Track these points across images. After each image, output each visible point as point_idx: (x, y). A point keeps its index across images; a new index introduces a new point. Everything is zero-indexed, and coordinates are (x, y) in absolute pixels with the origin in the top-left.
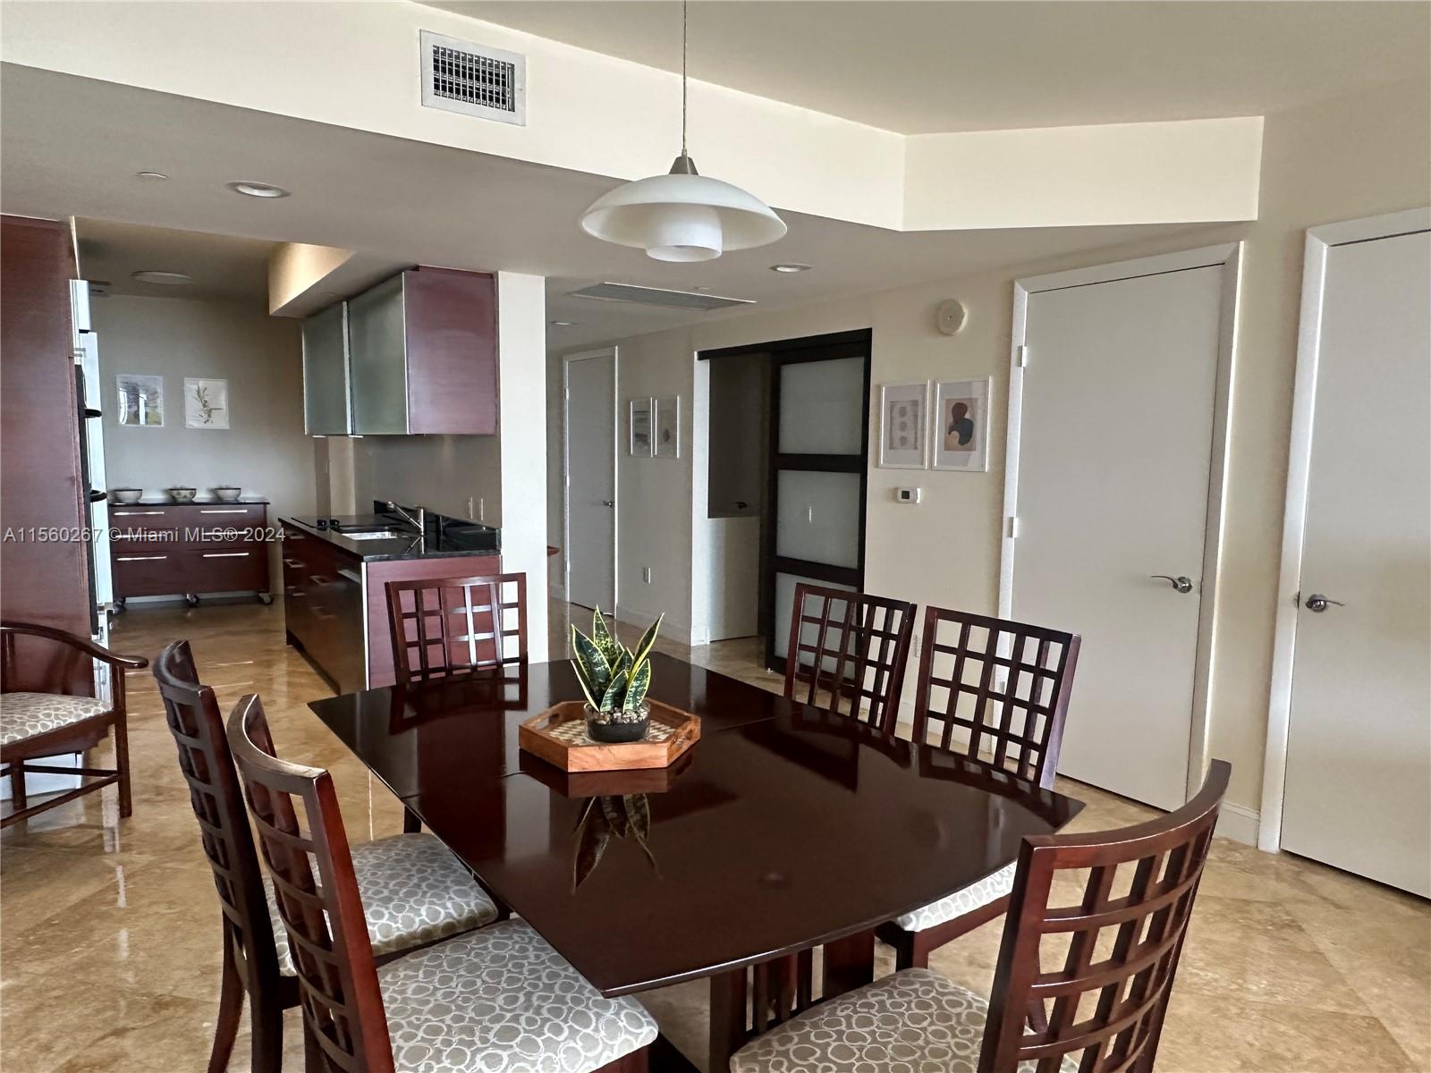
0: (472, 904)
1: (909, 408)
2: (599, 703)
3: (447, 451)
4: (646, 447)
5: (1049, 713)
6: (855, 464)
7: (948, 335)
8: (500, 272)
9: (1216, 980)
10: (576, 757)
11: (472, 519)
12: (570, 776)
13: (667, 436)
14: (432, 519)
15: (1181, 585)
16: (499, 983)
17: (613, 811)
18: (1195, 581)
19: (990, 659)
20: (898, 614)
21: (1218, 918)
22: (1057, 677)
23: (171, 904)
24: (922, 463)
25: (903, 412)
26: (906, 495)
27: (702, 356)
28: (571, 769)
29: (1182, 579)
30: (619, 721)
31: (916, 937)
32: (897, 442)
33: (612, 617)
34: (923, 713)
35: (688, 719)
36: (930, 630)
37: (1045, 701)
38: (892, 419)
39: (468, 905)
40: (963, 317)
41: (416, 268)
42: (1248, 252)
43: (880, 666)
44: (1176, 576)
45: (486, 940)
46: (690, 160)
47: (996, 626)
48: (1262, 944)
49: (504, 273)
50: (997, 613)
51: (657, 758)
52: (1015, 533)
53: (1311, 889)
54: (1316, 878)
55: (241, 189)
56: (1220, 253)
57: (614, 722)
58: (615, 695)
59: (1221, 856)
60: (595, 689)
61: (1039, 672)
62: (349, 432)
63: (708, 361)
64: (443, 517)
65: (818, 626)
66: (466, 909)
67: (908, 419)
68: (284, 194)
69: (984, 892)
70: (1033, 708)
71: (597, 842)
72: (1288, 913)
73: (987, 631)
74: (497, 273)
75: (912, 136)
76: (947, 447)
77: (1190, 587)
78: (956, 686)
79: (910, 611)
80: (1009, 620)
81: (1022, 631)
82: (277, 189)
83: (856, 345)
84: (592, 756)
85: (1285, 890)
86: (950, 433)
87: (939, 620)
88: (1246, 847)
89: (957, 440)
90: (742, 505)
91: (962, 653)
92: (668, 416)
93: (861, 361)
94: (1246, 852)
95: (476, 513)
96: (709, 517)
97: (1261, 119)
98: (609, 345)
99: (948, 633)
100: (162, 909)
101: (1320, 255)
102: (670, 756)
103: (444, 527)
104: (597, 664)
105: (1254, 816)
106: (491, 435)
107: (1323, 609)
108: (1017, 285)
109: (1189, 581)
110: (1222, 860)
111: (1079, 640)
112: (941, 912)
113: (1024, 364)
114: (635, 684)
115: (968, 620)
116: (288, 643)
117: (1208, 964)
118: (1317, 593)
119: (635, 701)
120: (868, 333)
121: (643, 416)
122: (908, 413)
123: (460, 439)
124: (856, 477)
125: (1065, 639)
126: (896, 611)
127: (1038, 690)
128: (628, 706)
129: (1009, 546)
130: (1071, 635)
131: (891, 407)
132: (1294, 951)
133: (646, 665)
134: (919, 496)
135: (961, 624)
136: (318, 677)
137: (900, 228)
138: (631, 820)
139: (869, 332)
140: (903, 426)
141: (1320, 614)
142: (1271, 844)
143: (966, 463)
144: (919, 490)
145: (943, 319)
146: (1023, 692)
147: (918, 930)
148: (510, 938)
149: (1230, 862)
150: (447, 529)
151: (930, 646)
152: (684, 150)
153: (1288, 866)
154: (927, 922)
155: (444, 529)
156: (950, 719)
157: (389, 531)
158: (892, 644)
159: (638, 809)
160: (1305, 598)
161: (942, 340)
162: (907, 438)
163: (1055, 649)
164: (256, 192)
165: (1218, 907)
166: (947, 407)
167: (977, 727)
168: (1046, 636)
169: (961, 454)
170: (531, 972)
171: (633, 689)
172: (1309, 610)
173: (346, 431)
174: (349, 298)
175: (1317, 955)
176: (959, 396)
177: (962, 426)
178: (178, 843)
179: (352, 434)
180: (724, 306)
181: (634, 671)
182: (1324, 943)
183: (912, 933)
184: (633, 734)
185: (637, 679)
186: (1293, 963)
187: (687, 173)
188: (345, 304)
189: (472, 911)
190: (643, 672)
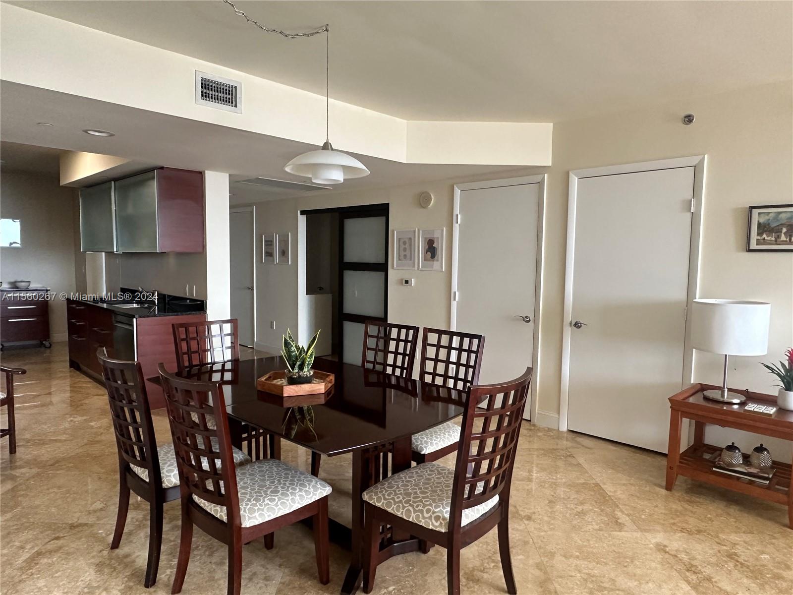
0: (241, 456)
1: (407, 241)
2: (293, 369)
3: (172, 261)
4: (271, 258)
5: (474, 367)
6: (382, 267)
7: (424, 208)
8: (206, 171)
9: (541, 476)
10: (287, 390)
11: (188, 296)
12: (284, 399)
13: (284, 253)
14: (162, 297)
15: (526, 320)
16: (265, 478)
17: (299, 415)
18: (532, 319)
19: (450, 348)
20: (411, 332)
21: (543, 456)
22: (476, 352)
23: (59, 487)
24: (414, 267)
25: (405, 243)
26: (407, 282)
27: (302, 213)
28: (285, 395)
29: (526, 317)
30: (302, 375)
31: (426, 457)
32: (402, 257)
33: (253, 348)
34: (423, 373)
35: (329, 375)
36: (425, 338)
37: (472, 363)
38: (399, 246)
39: (240, 457)
40: (431, 200)
41: (162, 168)
42: (549, 178)
43: (404, 354)
44: (524, 316)
45: (254, 466)
46: (330, 143)
47: (452, 334)
48: (560, 463)
49: (209, 172)
50: (450, 329)
51: (319, 389)
52: (457, 299)
53: (578, 443)
54: (580, 439)
55: (89, 132)
56: (537, 178)
57: (300, 376)
58: (300, 365)
59: (545, 434)
60: (291, 363)
61: (469, 351)
62: (115, 250)
63: (305, 215)
64: (167, 295)
65: (376, 339)
66: (239, 458)
67: (407, 246)
68: (111, 135)
69: (451, 439)
70: (467, 366)
71: (292, 429)
72: (569, 452)
73: (448, 336)
74: (204, 172)
75: (411, 121)
76: (426, 260)
77: (530, 321)
78: (436, 360)
79: (416, 330)
80: (455, 331)
81: (462, 336)
82: (107, 132)
83: (382, 211)
84: (294, 390)
85: (569, 444)
86: (427, 253)
87: (429, 333)
88: (555, 430)
89: (430, 256)
90: (321, 289)
91: (438, 346)
92: (284, 242)
93: (384, 219)
94: (554, 432)
95: (190, 292)
96: (307, 294)
97: (552, 124)
98: (251, 205)
99: (433, 338)
100: (55, 490)
101: (574, 181)
102: (325, 389)
103: (168, 301)
104: (292, 352)
105: (557, 416)
106: (200, 253)
107: (580, 327)
108: (455, 187)
109: (529, 317)
110: (545, 435)
111: (484, 337)
112: (435, 446)
113: (459, 223)
114: (308, 360)
115: (440, 332)
116: (71, 367)
117: (538, 471)
118: (578, 321)
119: (308, 367)
120: (386, 206)
121: (269, 243)
122: (407, 244)
123: (180, 254)
124: (382, 274)
125: (479, 337)
126: (410, 331)
127: (469, 359)
128: (305, 370)
129: (454, 305)
130: (481, 336)
131: (399, 240)
132: (571, 464)
133: (313, 352)
134: (413, 282)
135: (438, 334)
136: (95, 383)
137: (405, 162)
138: (307, 419)
139: (388, 204)
140: (405, 250)
141: (578, 329)
142: (564, 428)
143: (432, 266)
144: (413, 280)
145: (423, 200)
146: (464, 361)
147: (426, 453)
148: (264, 464)
149: (549, 436)
150: (170, 302)
151: (425, 344)
152: (327, 140)
153: (571, 435)
154: (430, 450)
155: (168, 302)
156: (434, 374)
157: (135, 303)
158: (409, 344)
159: (310, 414)
160: (573, 323)
161: (422, 210)
162: (407, 254)
163: (476, 341)
164: (97, 134)
165: (543, 452)
166: (425, 241)
167: (446, 377)
168: (472, 337)
169: (431, 263)
170: (277, 474)
171: (307, 362)
172: (575, 328)
173: (113, 250)
174: (115, 180)
175: (579, 465)
176: (429, 236)
177: (431, 249)
178: (50, 463)
179: (117, 252)
180: (316, 189)
181: (308, 354)
182: (581, 460)
183: (424, 455)
184: (307, 381)
185: (309, 358)
186: (570, 468)
187: (329, 150)
188: (113, 182)
189: (240, 459)
190: (311, 355)
